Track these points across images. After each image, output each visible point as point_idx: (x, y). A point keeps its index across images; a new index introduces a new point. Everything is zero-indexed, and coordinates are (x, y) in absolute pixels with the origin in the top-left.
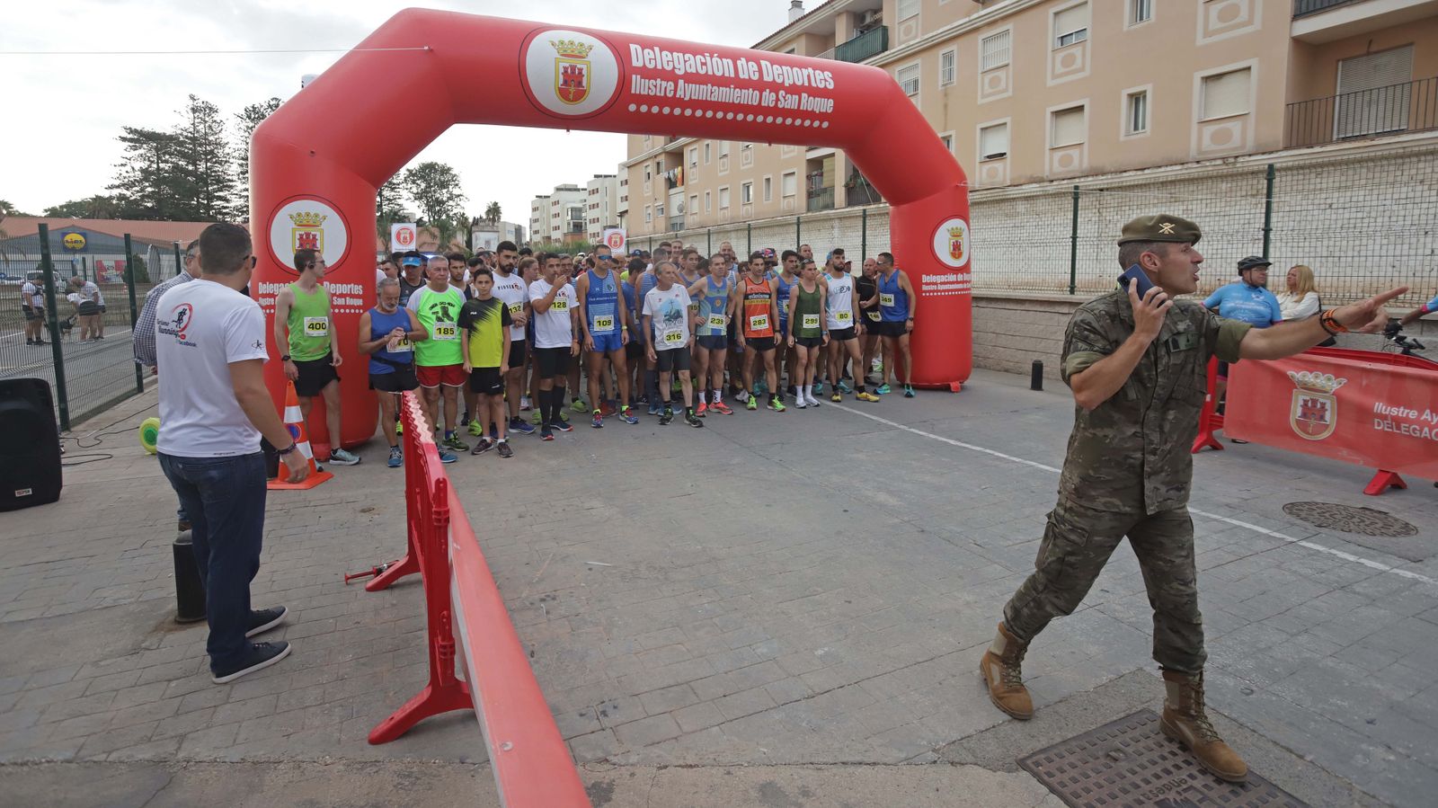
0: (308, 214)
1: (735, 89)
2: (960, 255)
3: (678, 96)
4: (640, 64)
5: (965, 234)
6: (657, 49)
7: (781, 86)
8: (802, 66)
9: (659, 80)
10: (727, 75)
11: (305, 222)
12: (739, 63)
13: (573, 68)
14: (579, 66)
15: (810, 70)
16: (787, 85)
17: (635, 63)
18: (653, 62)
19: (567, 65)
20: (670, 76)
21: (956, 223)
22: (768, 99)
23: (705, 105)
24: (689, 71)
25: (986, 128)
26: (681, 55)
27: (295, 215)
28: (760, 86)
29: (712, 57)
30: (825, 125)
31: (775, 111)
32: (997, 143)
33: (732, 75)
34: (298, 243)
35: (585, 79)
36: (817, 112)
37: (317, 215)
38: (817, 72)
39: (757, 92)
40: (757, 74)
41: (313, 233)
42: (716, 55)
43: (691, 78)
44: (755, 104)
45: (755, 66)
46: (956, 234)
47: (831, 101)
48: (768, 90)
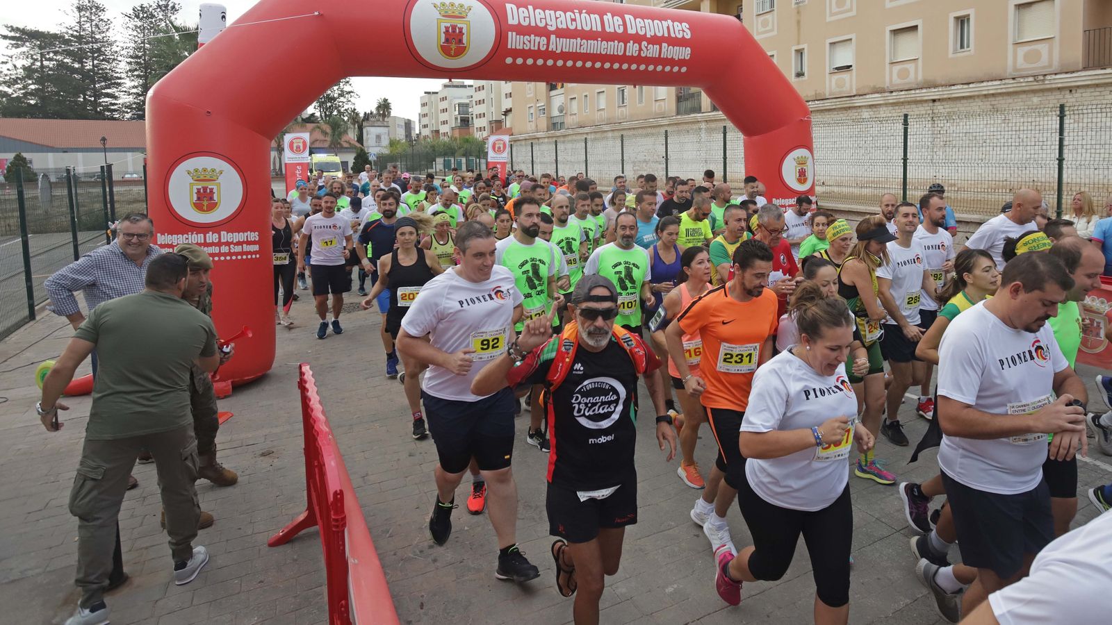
2: (805, 180)
3: (550, 49)
4: (516, 22)
5: (809, 162)
6: (530, 8)
7: (644, 38)
8: (662, 18)
9: (533, 36)
10: (594, 29)
12: (605, 17)
13: (454, 27)
14: (459, 26)
15: (669, 21)
16: (648, 36)
17: (511, 22)
18: (527, 19)
20: (543, 32)
21: (800, 153)
22: (632, 49)
23: (575, 56)
24: (560, 26)
26: (552, 12)
28: (624, 38)
29: (580, 13)
31: (639, 59)
33: (599, 29)
36: (677, 59)
38: (676, 23)
39: (622, 44)
40: (622, 27)
41: (210, 187)
42: (584, 11)
43: (563, 33)
44: (620, 54)
45: (620, 19)
46: (802, 162)
47: (688, 49)
48: (632, 42)
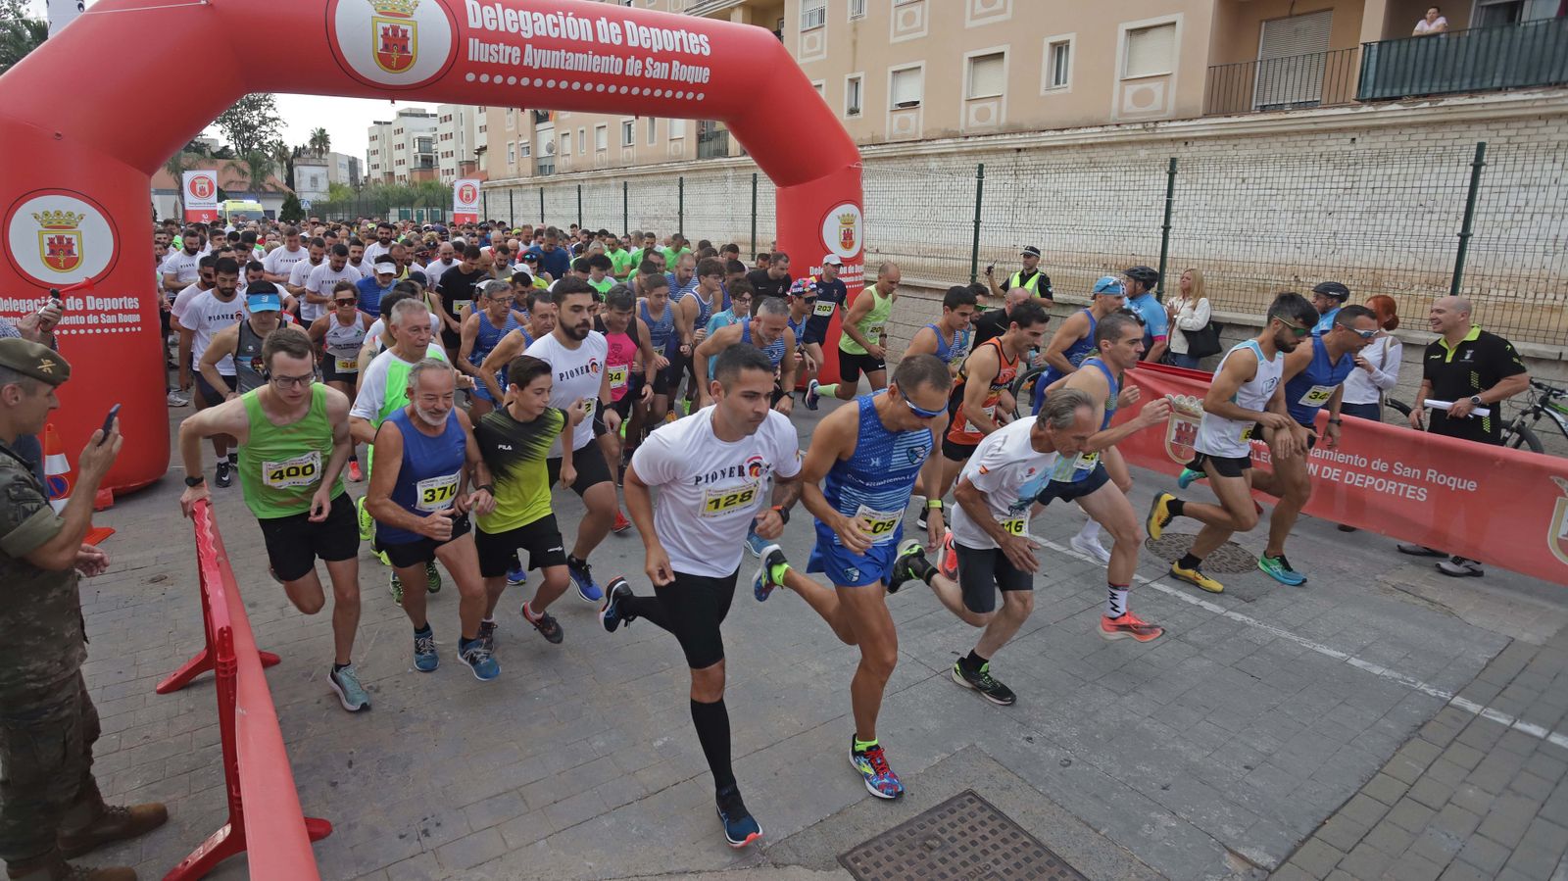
0: (58, 213)
1: (593, 55)
2: (851, 245)
3: (525, 64)
4: (478, 25)
5: (857, 222)
6: (499, 6)
7: (649, 52)
8: (674, 26)
9: (501, 45)
10: (584, 38)
11: (55, 223)
12: (598, 23)
13: (395, 29)
14: (402, 27)
15: (683, 31)
16: (655, 50)
17: (472, 24)
18: (494, 22)
19: (388, 26)
20: (516, 40)
21: (847, 209)
22: (634, 67)
23: (559, 74)
24: (538, 33)
25: (899, 72)
26: (528, 14)
27: (41, 215)
28: (624, 51)
29: (565, 16)
30: (701, 97)
31: (642, 81)
32: (910, 90)
33: (591, 39)
34: (47, 250)
35: (410, 44)
36: (691, 82)
37: (70, 215)
38: (691, 35)
39: (620, 60)
40: (620, 38)
42: (570, 14)
43: (542, 43)
44: (618, 73)
45: (617, 26)
46: (847, 221)
47: (707, 69)
48: (633, 57)
